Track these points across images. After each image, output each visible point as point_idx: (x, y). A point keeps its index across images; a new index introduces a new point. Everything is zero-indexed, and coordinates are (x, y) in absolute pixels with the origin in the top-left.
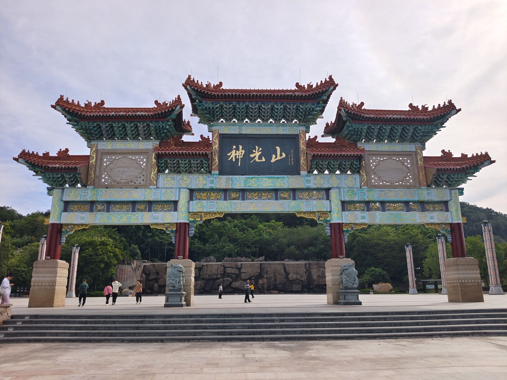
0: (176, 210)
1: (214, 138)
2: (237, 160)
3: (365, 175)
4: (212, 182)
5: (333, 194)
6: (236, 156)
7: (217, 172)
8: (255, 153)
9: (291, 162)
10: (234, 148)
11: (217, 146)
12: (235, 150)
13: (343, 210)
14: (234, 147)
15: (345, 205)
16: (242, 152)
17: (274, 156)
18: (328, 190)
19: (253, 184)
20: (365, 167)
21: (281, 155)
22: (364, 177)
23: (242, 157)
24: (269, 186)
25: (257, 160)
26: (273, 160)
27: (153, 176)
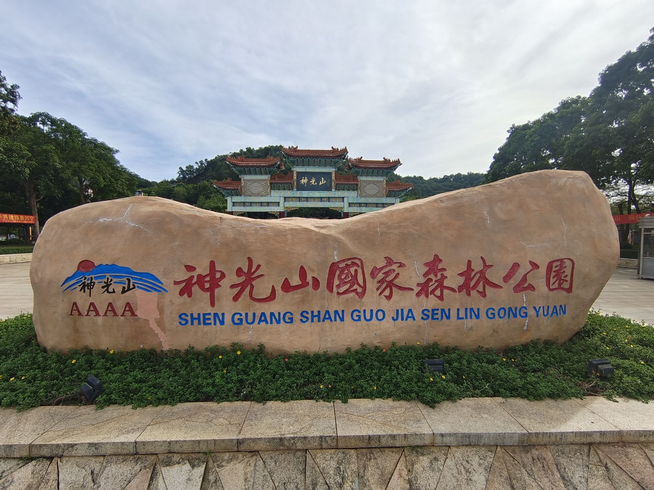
0: (279, 206)
1: (294, 174)
2: (304, 184)
4: (294, 194)
5: (345, 199)
7: (296, 189)
8: (312, 180)
9: (328, 185)
11: (295, 177)
13: (349, 206)
14: (303, 178)
15: (350, 204)
17: (321, 182)
18: (343, 198)
19: (311, 195)
20: (359, 188)
21: (324, 182)
22: (359, 192)
23: (306, 182)
24: (318, 196)
25: (313, 184)
27: (269, 191)
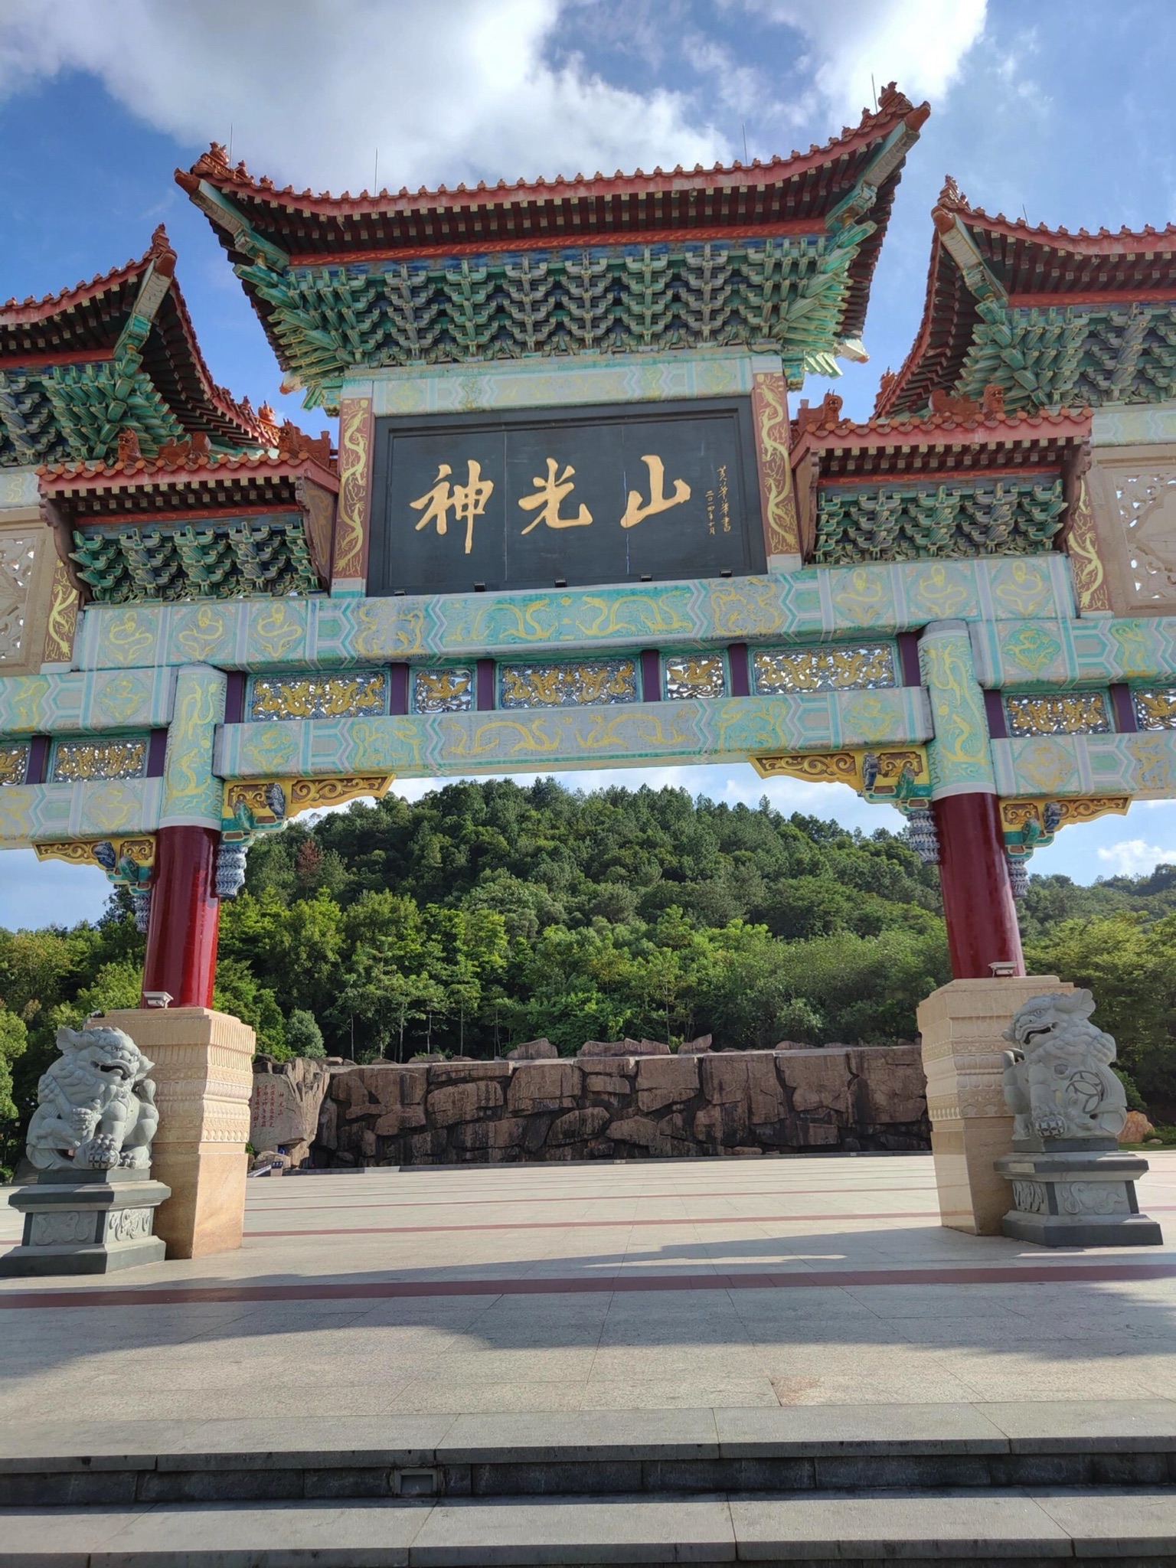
0: (156, 768)
1: (348, 435)
2: (456, 526)
3: (1093, 555)
4: (332, 629)
5: (936, 651)
6: (451, 511)
7: (359, 584)
8: (543, 489)
9: (719, 517)
10: (441, 475)
11: (360, 468)
12: (446, 485)
13: (997, 729)
14: (445, 470)
15: (1004, 707)
16: (479, 492)
17: (635, 499)
18: (909, 639)
19: (529, 630)
20: (1092, 517)
21: (669, 492)
22: (1090, 568)
23: (480, 511)
24: (612, 635)
25: (553, 520)
26: (632, 517)
27: (59, 619)
